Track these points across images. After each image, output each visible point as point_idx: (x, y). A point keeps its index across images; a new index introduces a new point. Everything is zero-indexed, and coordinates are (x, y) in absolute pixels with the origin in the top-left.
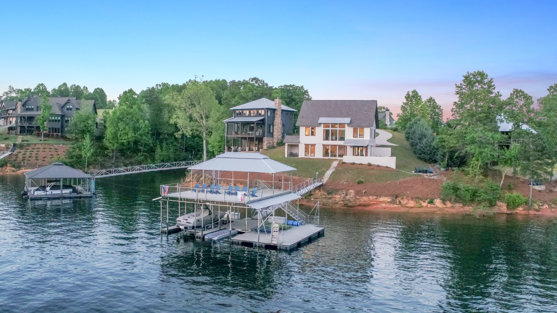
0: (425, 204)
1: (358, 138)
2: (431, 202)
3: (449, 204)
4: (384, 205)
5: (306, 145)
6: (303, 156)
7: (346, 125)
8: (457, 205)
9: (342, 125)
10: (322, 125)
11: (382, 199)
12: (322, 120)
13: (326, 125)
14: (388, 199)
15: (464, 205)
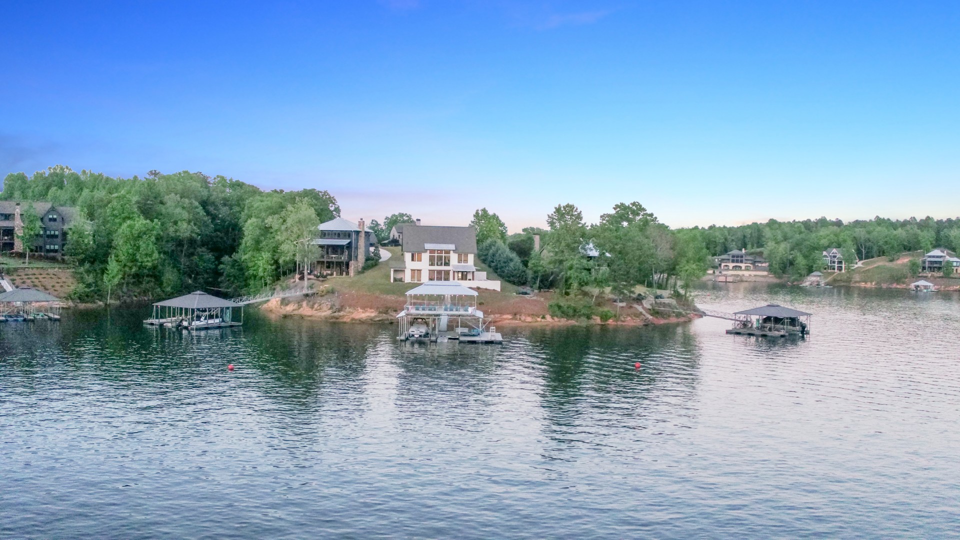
0: (539, 319)
1: (463, 264)
2: (544, 317)
3: (556, 319)
4: (508, 321)
5: (412, 270)
6: (410, 281)
7: (451, 252)
8: (562, 319)
9: (448, 252)
10: (428, 251)
11: (505, 316)
12: (428, 246)
13: (432, 251)
14: (510, 317)
15: (568, 320)
